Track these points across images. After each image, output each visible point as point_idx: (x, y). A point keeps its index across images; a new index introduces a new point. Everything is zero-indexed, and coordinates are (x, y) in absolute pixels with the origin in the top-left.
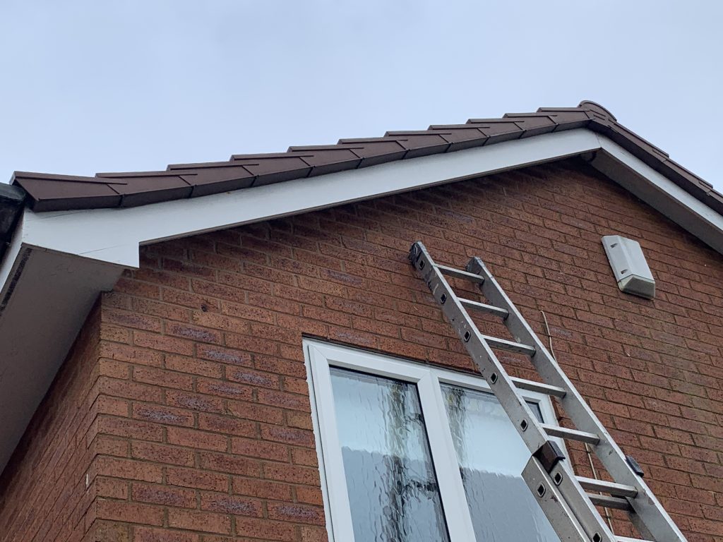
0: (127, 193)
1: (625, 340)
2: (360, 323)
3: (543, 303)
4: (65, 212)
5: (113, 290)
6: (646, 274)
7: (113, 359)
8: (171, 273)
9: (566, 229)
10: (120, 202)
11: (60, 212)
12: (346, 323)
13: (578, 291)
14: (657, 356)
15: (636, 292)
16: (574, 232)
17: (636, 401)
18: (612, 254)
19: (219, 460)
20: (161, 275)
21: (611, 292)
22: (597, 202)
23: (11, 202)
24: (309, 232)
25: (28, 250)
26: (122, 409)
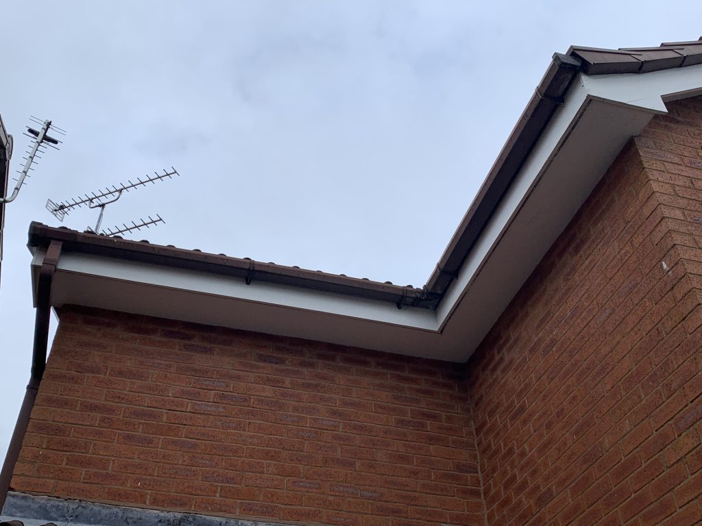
0: (647, 60)
4: (606, 75)
5: (640, 135)
7: (657, 180)
8: (672, 125)
10: (641, 68)
11: (603, 75)
20: (666, 126)
23: (574, 67)
25: (590, 100)
26: (678, 214)
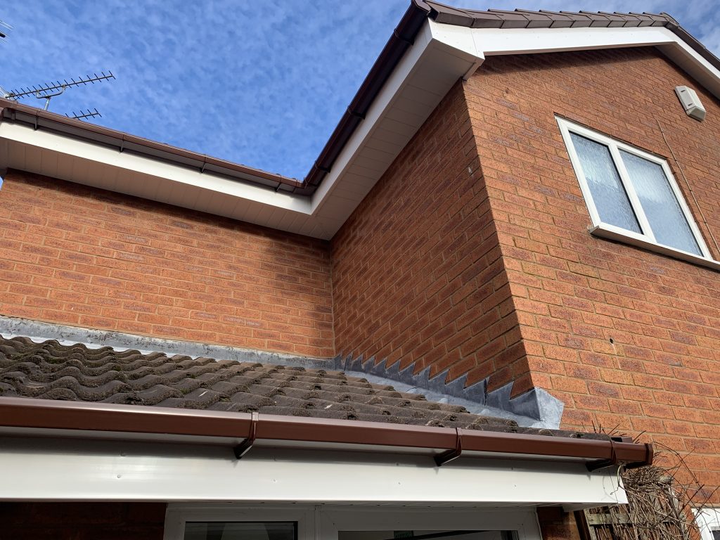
1: (695, 140)
2: (578, 111)
3: (655, 116)
6: (701, 107)
9: (657, 81)
10: (473, 23)
12: (573, 111)
13: (669, 112)
14: (710, 150)
15: (695, 117)
16: (661, 83)
17: (705, 169)
18: (682, 96)
19: (533, 167)
21: (683, 115)
22: (667, 70)
24: (544, 62)
